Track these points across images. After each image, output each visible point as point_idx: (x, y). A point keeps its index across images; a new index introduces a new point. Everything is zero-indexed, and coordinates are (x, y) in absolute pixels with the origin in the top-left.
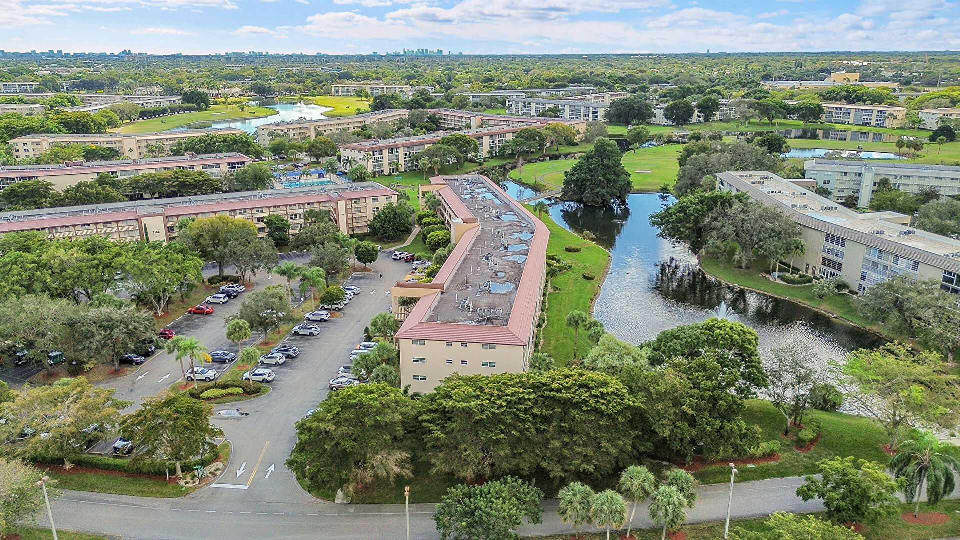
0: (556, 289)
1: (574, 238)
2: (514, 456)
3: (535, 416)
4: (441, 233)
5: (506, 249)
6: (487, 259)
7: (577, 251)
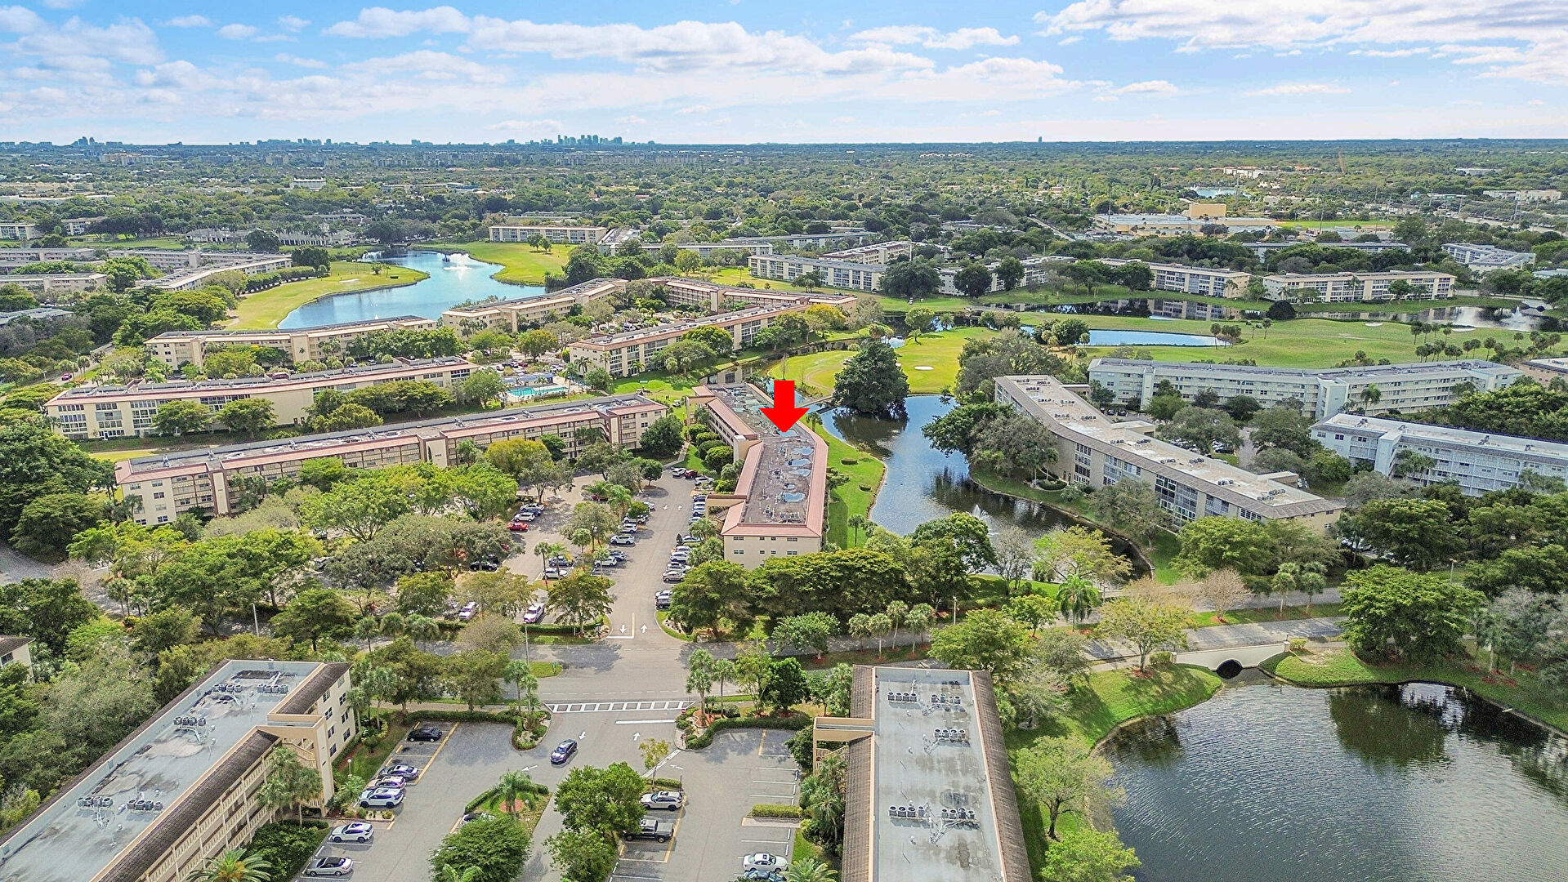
0: (835, 499)
1: (851, 450)
2: (820, 601)
3: (832, 577)
4: (721, 449)
5: (790, 464)
6: (777, 473)
7: (854, 463)
